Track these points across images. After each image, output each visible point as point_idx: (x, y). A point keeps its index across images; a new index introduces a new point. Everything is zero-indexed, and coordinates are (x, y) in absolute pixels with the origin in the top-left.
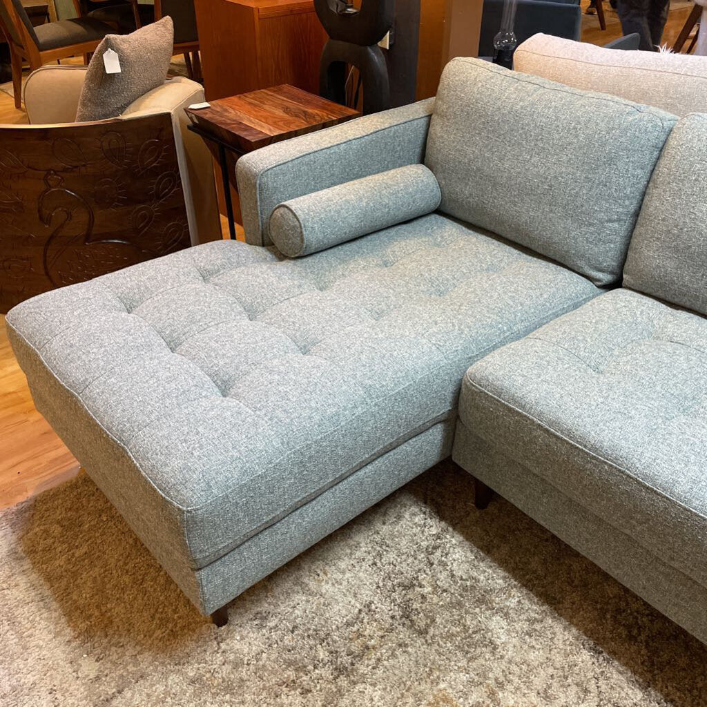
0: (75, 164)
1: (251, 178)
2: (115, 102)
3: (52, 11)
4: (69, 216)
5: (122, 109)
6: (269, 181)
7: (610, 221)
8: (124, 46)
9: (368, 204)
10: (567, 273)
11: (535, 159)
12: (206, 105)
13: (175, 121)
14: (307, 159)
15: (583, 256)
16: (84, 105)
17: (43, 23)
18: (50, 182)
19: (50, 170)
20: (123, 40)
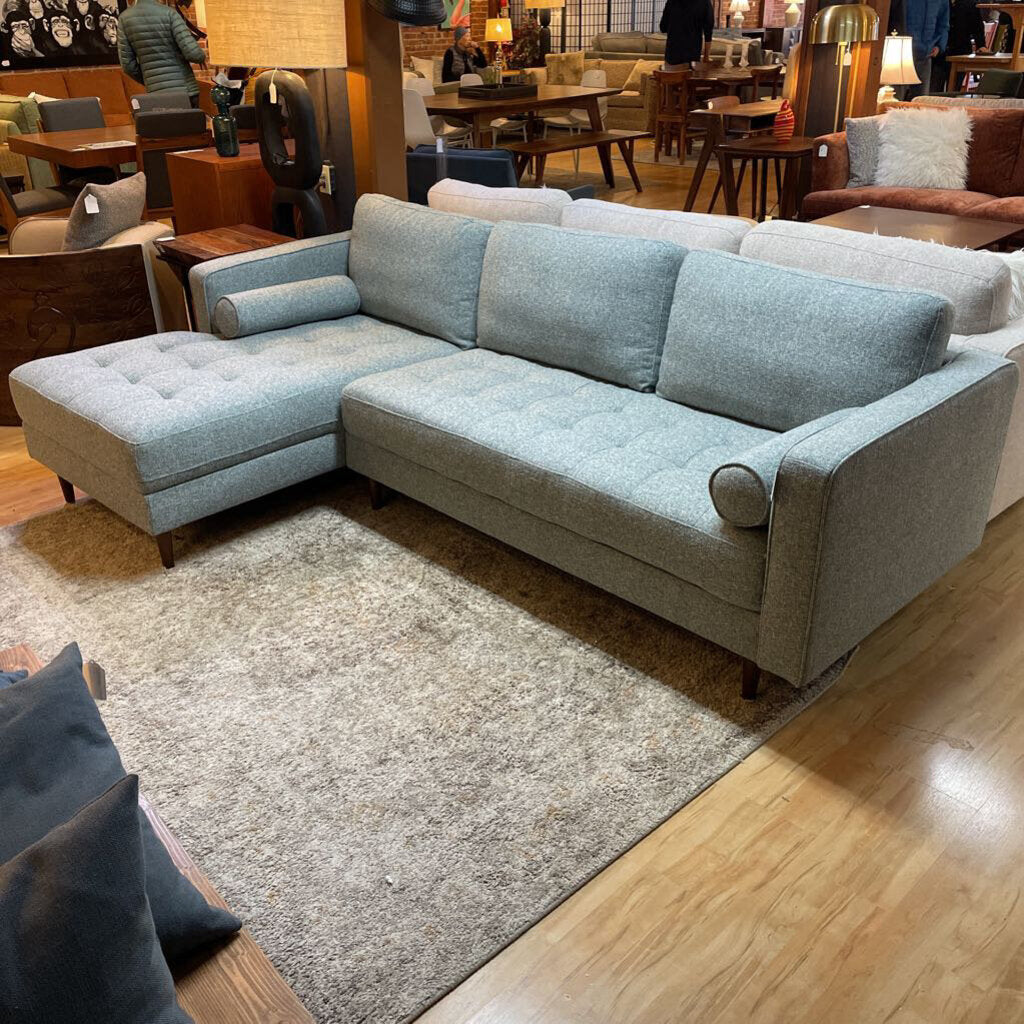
0: (60, 285)
1: (200, 279)
2: (94, 237)
3: (27, 181)
4: (55, 330)
5: (101, 243)
6: (213, 282)
7: (463, 300)
8: (102, 193)
9: (292, 299)
10: (442, 342)
11: (412, 261)
12: (172, 238)
13: (145, 252)
14: (245, 266)
16: (67, 241)
17: (19, 192)
18: (39, 302)
19: (40, 291)
20: (102, 189)
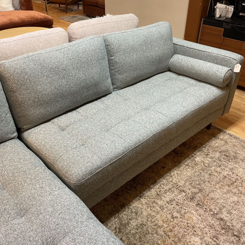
15: (7, 133)
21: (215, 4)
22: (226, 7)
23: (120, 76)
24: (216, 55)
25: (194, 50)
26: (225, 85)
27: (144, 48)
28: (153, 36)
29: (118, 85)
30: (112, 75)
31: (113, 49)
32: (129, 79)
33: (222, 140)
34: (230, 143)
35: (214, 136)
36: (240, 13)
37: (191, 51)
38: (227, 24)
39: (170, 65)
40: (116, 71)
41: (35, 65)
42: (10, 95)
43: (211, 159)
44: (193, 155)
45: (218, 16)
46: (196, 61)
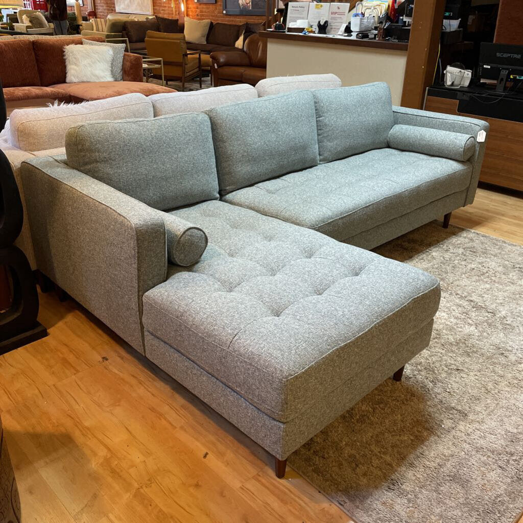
21: (444, 68)
22: (460, 71)
23: (330, 144)
24: (452, 121)
25: (423, 118)
26: (467, 158)
27: (359, 110)
28: (369, 96)
29: (326, 155)
30: (319, 142)
31: (322, 107)
32: (340, 148)
33: (465, 238)
34: (477, 241)
35: (455, 235)
36: (481, 79)
37: (418, 119)
38: (464, 94)
39: (389, 138)
40: (324, 137)
41: (246, 113)
42: (219, 145)
43: (452, 254)
44: (428, 250)
45: (449, 83)
46: (426, 130)
